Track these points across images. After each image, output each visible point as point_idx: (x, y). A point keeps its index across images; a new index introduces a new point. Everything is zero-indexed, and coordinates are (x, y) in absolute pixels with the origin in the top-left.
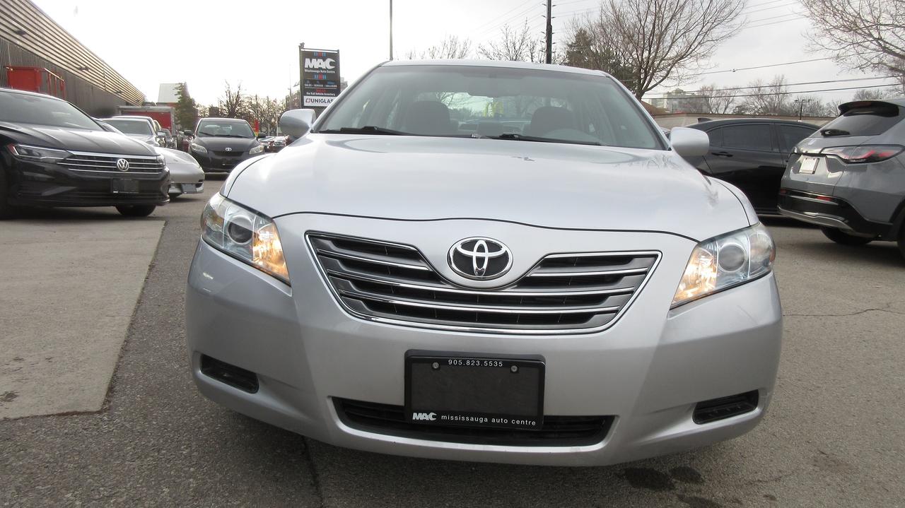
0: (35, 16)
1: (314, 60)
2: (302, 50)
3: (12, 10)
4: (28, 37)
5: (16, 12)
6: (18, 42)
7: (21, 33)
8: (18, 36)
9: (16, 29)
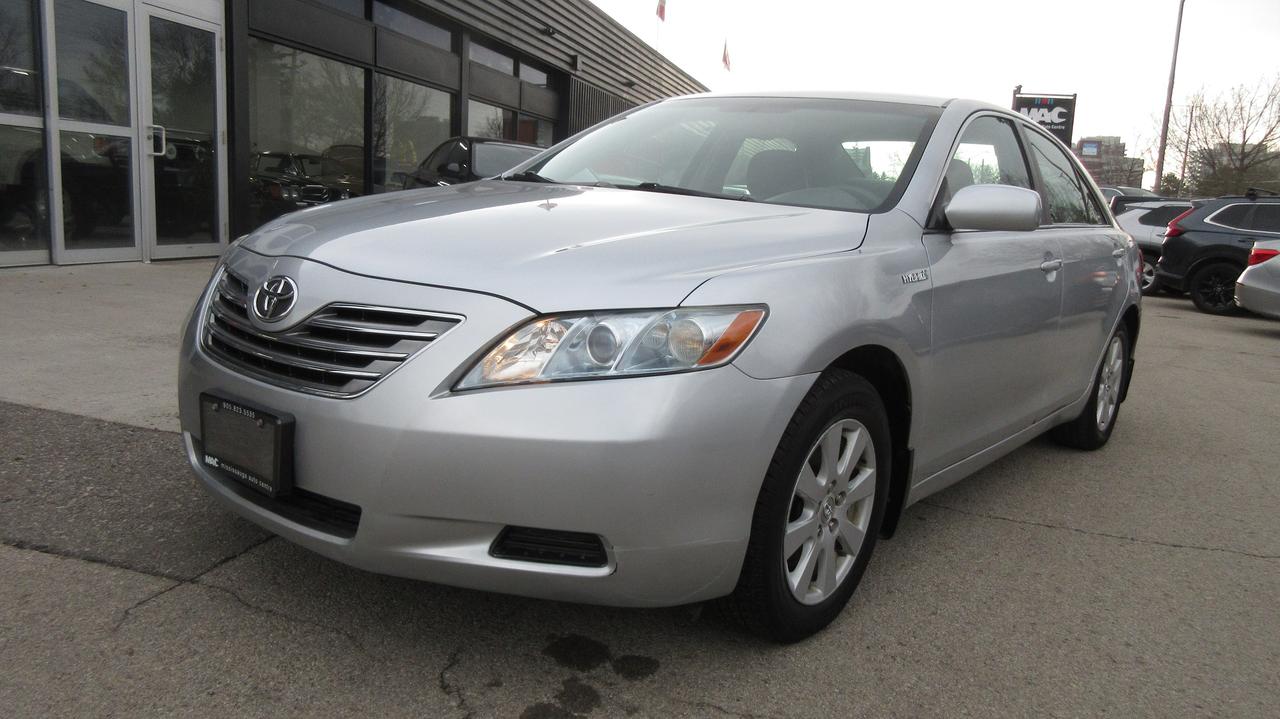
0: (653, 64)
1: (1034, 110)
2: (1018, 96)
3: (622, 58)
4: (640, 89)
5: (627, 61)
6: (625, 95)
7: (630, 84)
8: (625, 89)
9: (624, 81)
